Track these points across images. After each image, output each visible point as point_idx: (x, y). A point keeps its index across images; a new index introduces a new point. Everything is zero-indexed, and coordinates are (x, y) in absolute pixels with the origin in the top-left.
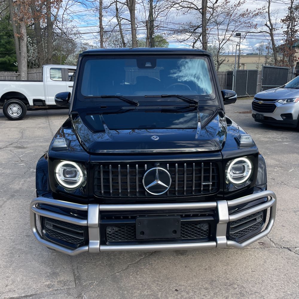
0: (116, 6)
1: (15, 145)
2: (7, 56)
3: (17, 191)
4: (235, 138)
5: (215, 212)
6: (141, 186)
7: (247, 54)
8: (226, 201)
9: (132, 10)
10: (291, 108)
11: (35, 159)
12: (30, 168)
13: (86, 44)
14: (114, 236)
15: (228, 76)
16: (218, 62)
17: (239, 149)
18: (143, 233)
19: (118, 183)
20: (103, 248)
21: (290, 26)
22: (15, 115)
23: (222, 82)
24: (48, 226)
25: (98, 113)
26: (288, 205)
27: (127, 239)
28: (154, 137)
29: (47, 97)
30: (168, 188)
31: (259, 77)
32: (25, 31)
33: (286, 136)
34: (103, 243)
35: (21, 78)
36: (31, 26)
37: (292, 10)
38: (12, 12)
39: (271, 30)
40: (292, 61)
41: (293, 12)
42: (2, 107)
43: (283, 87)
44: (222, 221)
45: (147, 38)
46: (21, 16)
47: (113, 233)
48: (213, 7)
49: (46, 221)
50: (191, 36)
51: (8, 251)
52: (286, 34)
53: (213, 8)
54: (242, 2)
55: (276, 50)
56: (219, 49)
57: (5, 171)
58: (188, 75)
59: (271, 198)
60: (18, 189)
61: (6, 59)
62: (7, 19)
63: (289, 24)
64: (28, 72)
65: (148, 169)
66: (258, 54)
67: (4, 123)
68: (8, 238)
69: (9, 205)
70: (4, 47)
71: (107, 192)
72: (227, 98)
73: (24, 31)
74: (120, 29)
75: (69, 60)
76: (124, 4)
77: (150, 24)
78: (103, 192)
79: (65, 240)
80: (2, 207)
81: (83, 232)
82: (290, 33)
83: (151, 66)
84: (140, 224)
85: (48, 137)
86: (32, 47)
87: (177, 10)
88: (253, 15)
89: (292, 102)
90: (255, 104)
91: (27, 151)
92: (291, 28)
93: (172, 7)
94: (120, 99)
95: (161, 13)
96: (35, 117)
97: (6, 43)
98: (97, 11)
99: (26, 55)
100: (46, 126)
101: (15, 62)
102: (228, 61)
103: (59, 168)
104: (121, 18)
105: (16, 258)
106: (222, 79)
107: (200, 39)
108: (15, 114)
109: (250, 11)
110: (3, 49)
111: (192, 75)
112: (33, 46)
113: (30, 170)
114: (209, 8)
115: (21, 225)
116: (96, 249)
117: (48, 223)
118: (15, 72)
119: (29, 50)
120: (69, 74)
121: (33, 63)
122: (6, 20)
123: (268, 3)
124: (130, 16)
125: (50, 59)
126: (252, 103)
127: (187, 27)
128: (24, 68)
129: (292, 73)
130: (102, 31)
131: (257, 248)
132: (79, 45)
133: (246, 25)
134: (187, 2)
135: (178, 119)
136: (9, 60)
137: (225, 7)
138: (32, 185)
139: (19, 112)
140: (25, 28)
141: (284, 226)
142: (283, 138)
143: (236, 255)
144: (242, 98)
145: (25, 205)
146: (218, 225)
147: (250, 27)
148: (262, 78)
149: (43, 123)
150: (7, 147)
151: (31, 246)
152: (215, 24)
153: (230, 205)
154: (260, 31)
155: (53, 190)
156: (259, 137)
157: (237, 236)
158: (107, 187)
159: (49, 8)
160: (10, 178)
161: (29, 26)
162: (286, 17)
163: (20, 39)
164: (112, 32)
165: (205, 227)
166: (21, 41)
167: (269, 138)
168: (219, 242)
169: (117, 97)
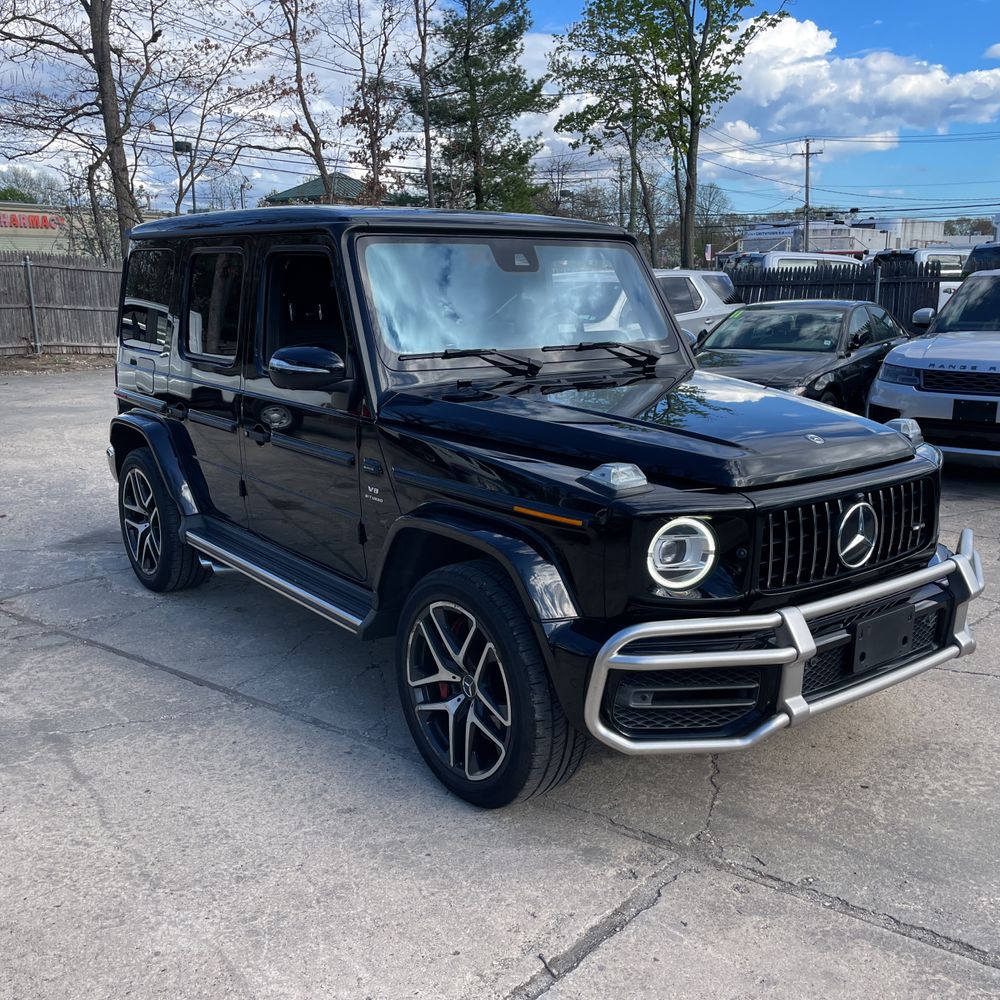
18: (863, 656)
19: (797, 552)
24: (633, 704)
28: (813, 438)
30: (872, 547)
39: (314, 145)
65: (846, 510)
71: (776, 580)
78: (769, 578)
81: (758, 685)
83: (528, 264)
84: (862, 635)
94: (483, 358)
103: (656, 541)
117: (639, 692)
154: (282, 146)
169: (478, 355)
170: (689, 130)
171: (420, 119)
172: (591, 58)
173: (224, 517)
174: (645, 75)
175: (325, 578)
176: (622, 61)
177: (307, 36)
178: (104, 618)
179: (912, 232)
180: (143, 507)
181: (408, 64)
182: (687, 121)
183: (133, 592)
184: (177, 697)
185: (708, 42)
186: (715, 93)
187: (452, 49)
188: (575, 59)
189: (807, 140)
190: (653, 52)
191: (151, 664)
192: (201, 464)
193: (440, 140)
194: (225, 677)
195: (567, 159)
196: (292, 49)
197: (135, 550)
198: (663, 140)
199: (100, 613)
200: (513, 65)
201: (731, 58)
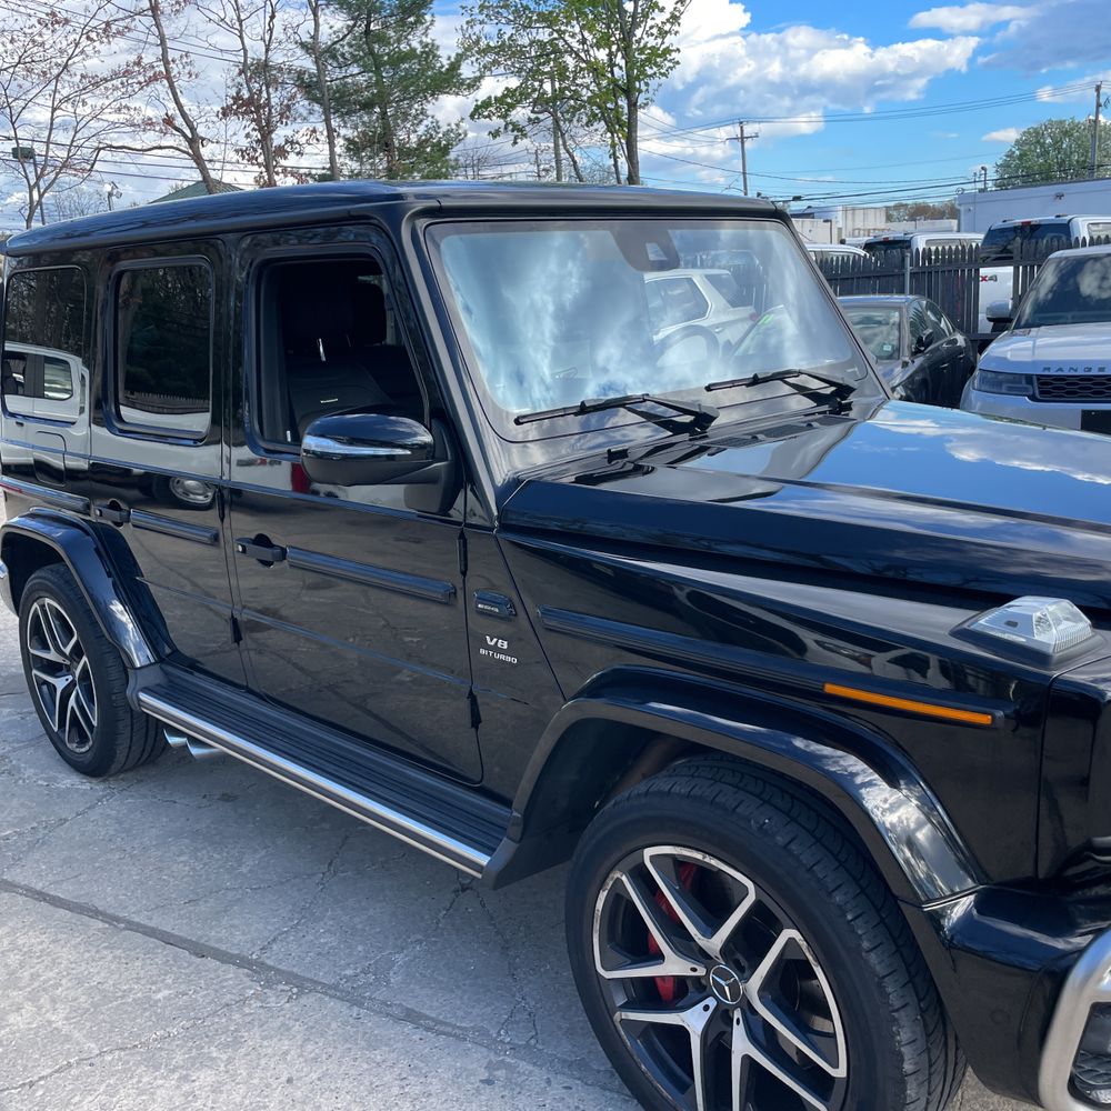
39: (192, 142)
169: (623, 406)
170: (626, 111)
171: (317, 107)
172: (509, 31)
173: (193, 666)
174: (571, 51)
175: (397, 772)
176: (544, 35)
177: (177, 7)
178: (20, 834)
179: (853, 220)
180: (63, 654)
181: (296, 43)
182: (623, 102)
183: (55, 780)
184: (168, 987)
185: (639, 10)
186: (651, 68)
187: (351, 23)
188: (489, 32)
189: (741, 123)
190: (578, 23)
191: (112, 919)
192: (152, 588)
193: (343, 132)
194: (239, 932)
195: (482, 152)
196: (154, 29)
197: (52, 715)
198: (596, 125)
199: (11, 825)
200: (424, 39)
201: (667, 27)
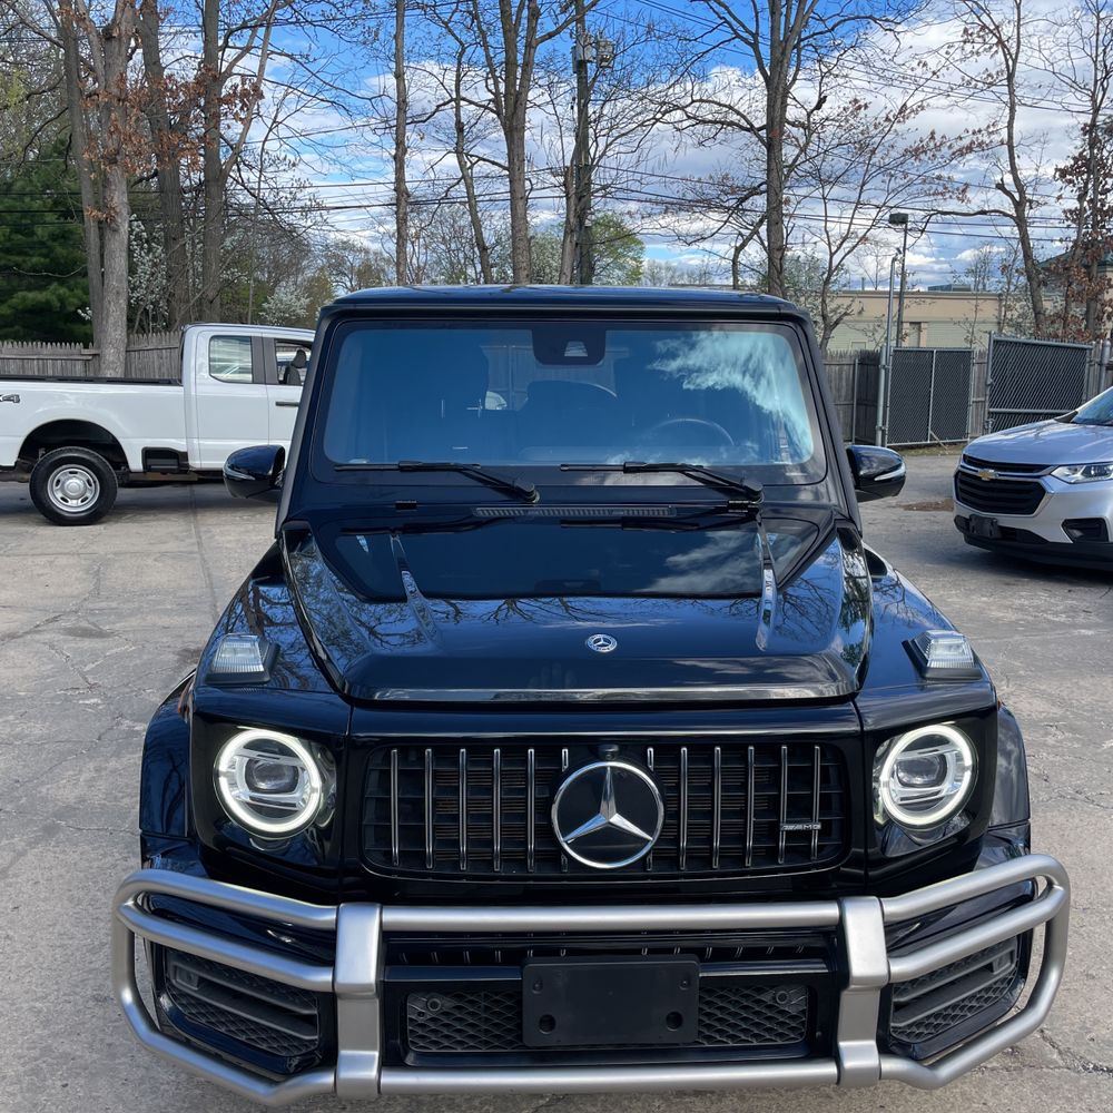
0: (458, 115)
1: (68, 625)
2: (55, 284)
3: (67, 812)
4: (905, 644)
5: (832, 941)
6: (545, 832)
7: (930, 288)
8: (875, 898)
9: (513, 128)
10: (1101, 498)
11: (140, 678)
12: (121, 716)
13: (346, 246)
14: (434, 1031)
15: (861, 370)
16: (824, 317)
17: (922, 689)
18: (549, 1022)
19: (456, 818)
20: (393, 1079)
21: (1090, 192)
22: (74, 506)
23: (839, 390)
24: (178, 982)
25: (386, 528)
26: (1104, 888)
27: (486, 1043)
28: (599, 640)
29: (195, 441)
30: (648, 841)
31: (979, 377)
32: (125, 200)
33: (1083, 605)
34: (391, 1060)
35: (103, 366)
36: (148, 179)
37: (1097, 136)
38: (79, 129)
39: (1019, 205)
40: (1099, 319)
41: (1100, 141)
42: (28, 476)
43: (1068, 420)
44: (863, 980)
45: (569, 230)
46: (112, 145)
47: (432, 1019)
48: (809, 120)
49: (173, 963)
50: (725, 222)
51: (22, 1061)
52: (1074, 221)
53: (807, 127)
54: (914, 107)
55: (1039, 274)
56: (830, 272)
57: (25, 727)
58: (722, 365)
59: (1050, 885)
60: (72, 801)
61: (49, 295)
62: (60, 153)
63: (1086, 184)
64: (128, 345)
65: (573, 768)
66: (972, 287)
67: (33, 536)
68: (25, 1006)
69: (36, 869)
70: (44, 251)
71: (414, 855)
72: (870, 478)
73: (119, 198)
74: (471, 196)
75: (281, 301)
76: (486, 108)
77: (578, 178)
78: (396, 850)
79: (243, 1038)
80: (7, 877)
81: (316, 1012)
82: (1088, 216)
83: (585, 355)
84: (541, 987)
85: (193, 593)
86: (147, 254)
87: (678, 130)
88: (954, 154)
89: (1103, 478)
90: (964, 478)
91: (113, 648)
92: (1091, 201)
93: (658, 120)
94: (467, 475)
95: (618, 141)
96: (147, 515)
97: (54, 237)
98: (387, 131)
99: (125, 285)
100: (189, 549)
101: (83, 307)
102: (860, 313)
103: (232, 755)
104: (472, 156)
105: (53, 1091)
106: (840, 379)
107: (757, 233)
108: (75, 502)
109: (943, 137)
110: (42, 260)
111: (734, 365)
112: (150, 250)
113: (118, 724)
114: (793, 125)
115: (78, 954)
116: (364, 1084)
117: (181, 969)
118: (80, 346)
119: (137, 265)
120: (278, 355)
121: (146, 311)
122: (58, 157)
123: (1007, 111)
124: (506, 151)
125: (211, 298)
126: (956, 476)
127: (712, 192)
128: (116, 330)
129: (1100, 364)
130: (403, 203)
131: (993, 1069)
132: (317, 250)
133: (926, 187)
134: (713, 102)
135: (684, 552)
136: (62, 300)
137: (852, 121)
138: (127, 785)
139: (89, 495)
140: (124, 188)
141: (1094, 977)
142: (1073, 611)
143: (908, 1097)
144: (913, 452)
145: (93, 871)
146: (846, 997)
147: (942, 194)
148: (990, 381)
149: (177, 538)
150: (36, 632)
151: (110, 1045)
152: (814, 182)
153: (892, 915)
154: (977, 210)
155: (206, 838)
156: (984, 605)
157: (918, 1035)
158: (413, 835)
159: (213, 120)
160: (43, 756)
161: (141, 180)
162: (1074, 158)
163: (105, 226)
164: (440, 204)
165: (795, 1002)
166: (108, 234)
167: (1021, 609)
168: (848, 1064)
